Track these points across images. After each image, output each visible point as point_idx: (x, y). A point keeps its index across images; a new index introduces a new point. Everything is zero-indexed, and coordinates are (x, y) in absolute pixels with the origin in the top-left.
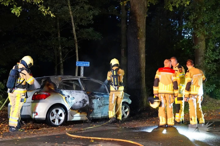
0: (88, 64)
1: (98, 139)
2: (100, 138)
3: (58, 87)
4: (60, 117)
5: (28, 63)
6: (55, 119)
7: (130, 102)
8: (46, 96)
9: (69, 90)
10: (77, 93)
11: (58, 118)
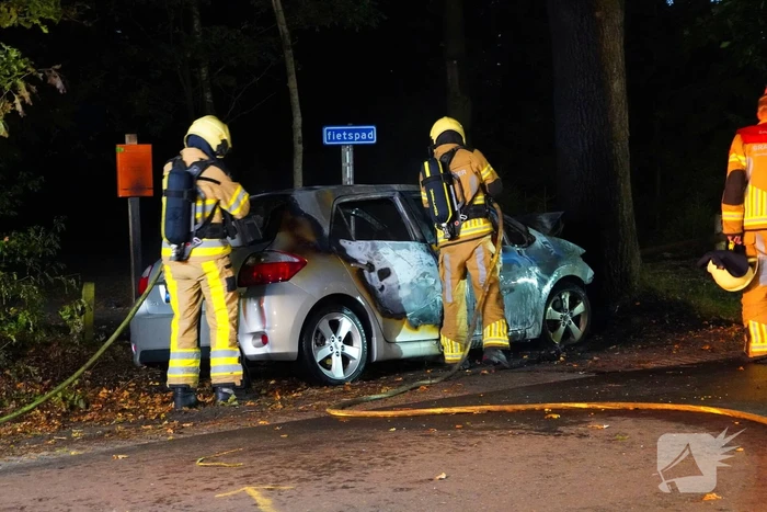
0: (370, 135)
1: (576, 408)
2: (583, 406)
3: (326, 231)
4: (346, 347)
5: (214, 143)
6: (329, 357)
7: (588, 274)
8: (292, 270)
9: (369, 242)
10: (398, 252)
11: (340, 351)
